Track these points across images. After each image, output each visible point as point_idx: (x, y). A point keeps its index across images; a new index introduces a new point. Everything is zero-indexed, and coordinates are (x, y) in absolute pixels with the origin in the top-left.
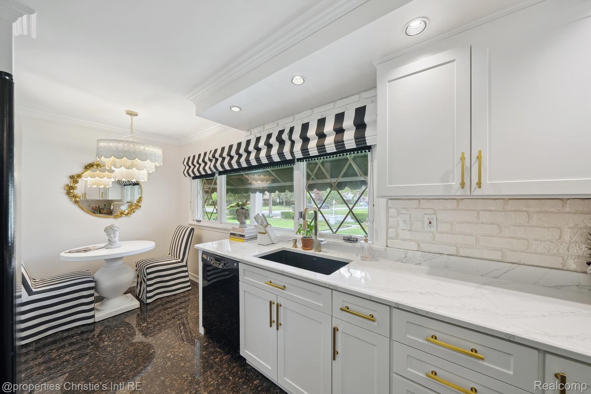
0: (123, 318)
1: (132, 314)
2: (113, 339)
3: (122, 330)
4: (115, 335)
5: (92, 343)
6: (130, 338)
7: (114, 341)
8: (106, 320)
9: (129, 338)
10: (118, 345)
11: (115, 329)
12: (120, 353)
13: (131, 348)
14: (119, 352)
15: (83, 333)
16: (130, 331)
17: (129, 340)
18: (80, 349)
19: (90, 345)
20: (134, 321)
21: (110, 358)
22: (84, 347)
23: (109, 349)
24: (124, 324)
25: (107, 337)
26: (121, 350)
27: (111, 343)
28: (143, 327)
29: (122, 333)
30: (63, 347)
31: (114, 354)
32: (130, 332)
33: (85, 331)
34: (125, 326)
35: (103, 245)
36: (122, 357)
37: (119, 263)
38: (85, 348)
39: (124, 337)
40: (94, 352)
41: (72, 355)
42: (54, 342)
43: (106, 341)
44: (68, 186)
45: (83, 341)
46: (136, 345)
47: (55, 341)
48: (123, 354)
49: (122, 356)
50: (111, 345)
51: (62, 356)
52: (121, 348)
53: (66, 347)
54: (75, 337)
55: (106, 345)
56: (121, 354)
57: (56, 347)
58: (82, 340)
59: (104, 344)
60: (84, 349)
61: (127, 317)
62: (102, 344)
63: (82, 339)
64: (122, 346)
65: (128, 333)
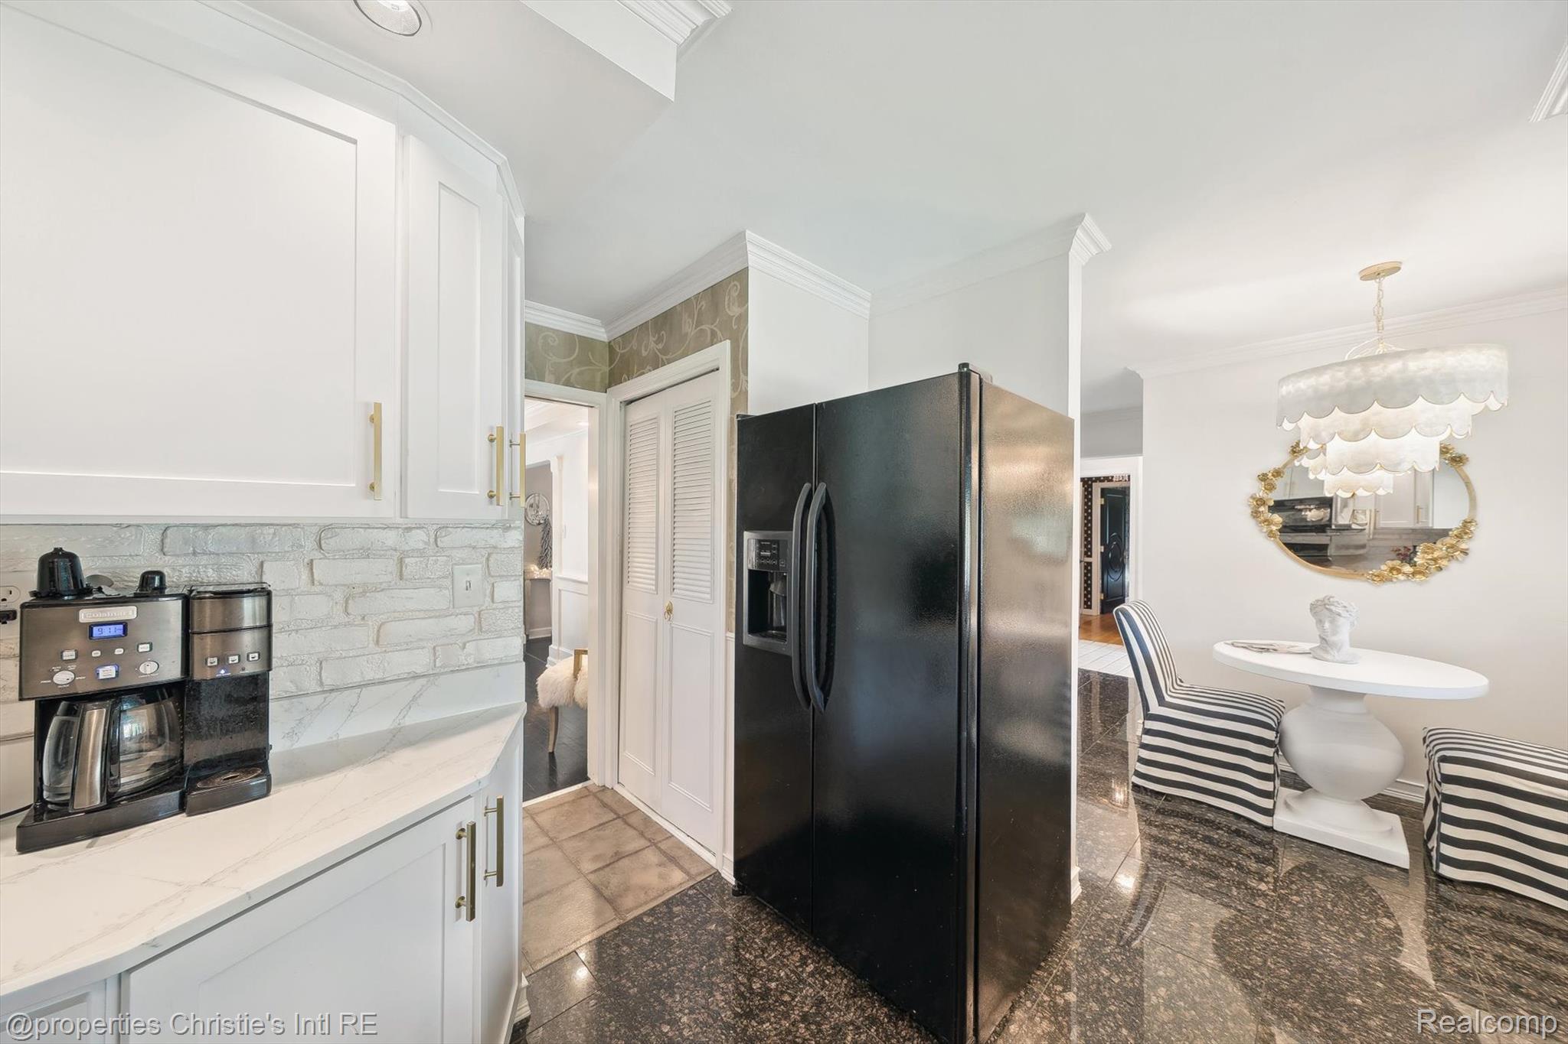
0: (1340, 863)
1: (1374, 872)
2: (1283, 889)
3: (1318, 888)
4: (1294, 887)
5: (1239, 864)
6: (1322, 920)
7: (1281, 896)
8: (1299, 842)
9: (1319, 918)
10: (1284, 911)
11: (1304, 873)
12: (1276, 931)
13: (1306, 944)
14: (1275, 925)
15: (1238, 833)
16: (1335, 905)
17: (1315, 921)
18: (1211, 858)
19: (1232, 866)
20: (1365, 892)
21: (1248, 921)
22: (1220, 861)
23: (1261, 903)
24: (1332, 879)
25: (1274, 878)
26: (1282, 928)
27: (1272, 896)
28: (1378, 924)
29: (1313, 895)
30: (1193, 835)
31: (1261, 920)
32: (1333, 907)
33: (1244, 832)
34: (1332, 887)
35: (1306, 647)
36: (1273, 944)
37: (1350, 707)
38: (1221, 864)
39: (1311, 907)
40: (1231, 884)
41: (1195, 859)
42: (1187, 816)
43: (1265, 883)
44: (1254, 499)
45: (1229, 849)
46: (1324, 950)
47: (1190, 814)
48: (1279, 939)
49: (1273, 940)
50: (1270, 900)
51: (1181, 847)
52: (1285, 924)
53: (1196, 837)
54: (1219, 831)
55: (1261, 890)
56: (1274, 935)
57: (1185, 826)
58: (1227, 847)
59: (1259, 884)
60: (1219, 863)
61: (1355, 869)
62: (1254, 881)
63: (1229, 845)
64: (1291, 921)
65: (1326, 906)
